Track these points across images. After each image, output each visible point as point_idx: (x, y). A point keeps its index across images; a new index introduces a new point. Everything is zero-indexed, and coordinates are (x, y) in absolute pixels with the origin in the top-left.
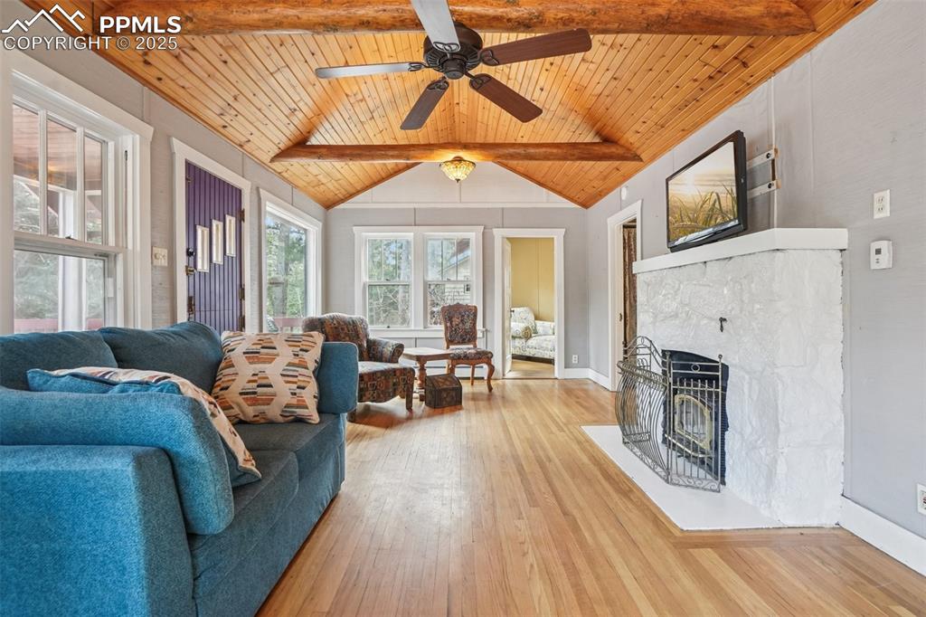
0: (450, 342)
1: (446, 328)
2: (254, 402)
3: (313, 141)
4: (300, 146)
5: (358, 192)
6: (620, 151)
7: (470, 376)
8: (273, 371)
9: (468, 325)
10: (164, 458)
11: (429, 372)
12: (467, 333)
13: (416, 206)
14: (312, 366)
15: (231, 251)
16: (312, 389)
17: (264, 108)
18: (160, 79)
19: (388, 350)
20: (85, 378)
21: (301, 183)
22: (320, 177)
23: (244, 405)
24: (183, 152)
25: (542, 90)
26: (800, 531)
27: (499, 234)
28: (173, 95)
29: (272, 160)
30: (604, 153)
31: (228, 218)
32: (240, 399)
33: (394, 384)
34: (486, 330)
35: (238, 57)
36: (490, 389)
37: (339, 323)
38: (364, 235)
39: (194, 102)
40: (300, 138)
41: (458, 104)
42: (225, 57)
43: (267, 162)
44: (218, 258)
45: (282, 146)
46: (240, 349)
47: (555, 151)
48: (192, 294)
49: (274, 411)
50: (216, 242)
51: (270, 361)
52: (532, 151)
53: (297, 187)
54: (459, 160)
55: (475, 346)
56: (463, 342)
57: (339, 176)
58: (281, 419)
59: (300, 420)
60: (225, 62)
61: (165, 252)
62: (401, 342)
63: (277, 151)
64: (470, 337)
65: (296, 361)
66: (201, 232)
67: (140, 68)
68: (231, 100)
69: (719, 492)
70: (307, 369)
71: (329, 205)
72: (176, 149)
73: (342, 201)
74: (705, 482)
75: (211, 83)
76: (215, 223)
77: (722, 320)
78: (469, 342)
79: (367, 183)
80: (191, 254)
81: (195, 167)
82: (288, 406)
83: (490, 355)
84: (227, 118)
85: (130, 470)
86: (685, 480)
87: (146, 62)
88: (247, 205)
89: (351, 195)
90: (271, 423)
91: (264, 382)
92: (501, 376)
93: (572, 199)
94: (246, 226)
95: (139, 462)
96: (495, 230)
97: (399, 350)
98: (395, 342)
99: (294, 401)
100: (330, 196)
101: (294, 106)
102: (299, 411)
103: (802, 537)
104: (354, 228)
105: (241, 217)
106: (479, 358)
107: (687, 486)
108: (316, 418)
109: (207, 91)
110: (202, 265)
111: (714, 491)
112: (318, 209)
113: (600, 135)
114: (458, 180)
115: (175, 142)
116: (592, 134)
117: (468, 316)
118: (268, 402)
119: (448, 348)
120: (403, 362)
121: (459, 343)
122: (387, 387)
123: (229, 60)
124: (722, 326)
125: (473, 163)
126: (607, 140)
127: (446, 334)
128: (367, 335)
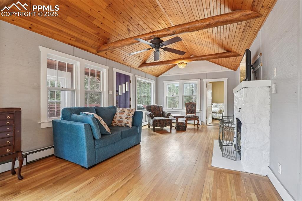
0: (187, 113)
1: (186, 109)
2: (119, 122)
3: (147, 62)
4: (144, 64)
5: (165, 72)
6: (233, 54)
7: (194, 123)
8: (123, 116)
9: (193, 109)
10: (89, 125)
11: (179, 121)
12: (193, 111)
13: (180, 74)
14: (131, 116)
15: (127, 90)
16: (131, 120)
17: (132, 58)
18: (109, 57)
19: (166, 114)
20: (85, 114)
21: (147, 72)
22: (152, 70)
23: (118, 122)
24: (115, 70)
25: (203, 40)
26: (248, 174)
27: (205, 81)
28: (112, 59)
29: (138, 68)
30: (227, 55)
31: (127, 83)
32: (117, 121)
33: (166, 123)
34: (201, 110)
35: (123, 49)
36: (198, 127)
37: (155, 107)
38: (166, 83)
39: (118, 60)
40: (143, 62)
41: (186, 46)
42: (120, 50)
43: (137, 68)
44: (124, 92)
45: (139, 64)
46: (118, 111)
47: (210, 57)
48: (117, 100)
49: (123, 124)
50: (124, 88)
51: (123, 114)
52: (203, 58)
53: (147, 73)
54: (182, 63)
55: (195, 115)
56: (192, 113)
57: (157, 69)
58: (124, 126)
59: (128, 127)
60: (121, 51)
61: (111, 91)
62: (170, 112)
63: (139, 66)
64: (194, 112)
65: (128, 114)
66: (120, 87)
67: (106, 56)
68: (124, 58)
69: (236, 161)
70: (130, 116)
71: (157, 76)
72: (114, 70)
73: (161, 74)
74: (232, 157)
75: (119, 55)
76: (123, 84)
77: (239, 108)
78: (193, 113)
79: (167, 69)
80: (117, 91)
81: (118, 73)
82: (125, 123)
83: (198, 117)
84: (125, 61)
85: (84, 126)
86: (227, 156)
87: (106, 55)
88: (131, 79)
89: (163, 73)
90: (123, 126)
91: (121, 118)
92: (205, 124)
93: (230, 68)
94: (131, 84)
95: (85, 125)
96: (204, 80)
97: (169, 114)
98: (169, 112)
99: (126, 122)
100: (157, 74)
101: (139, 56)
102: (127, 125)
103: (249, 176)
104: (164, 82)
105: (130, 82)
106: (194, 118)
107: (227, 158)
108: (131, 126)
109: (119, 57)
110: (120, 94)
111: (235, 160)
112: (155, 77)
113: (225, 50)
114: (182, 68)
115: (113, 68)
116: (223, 50)
117: (193, 106)
118: (122, 122)
119: (187, 115)
120: (170, 118)
121: (190, 114)
122: (164, 124)
123: (121, 50)
124: (239, 110)
125: (186, 63)
126: (228, 51)
127: (186, 111)
128: (162, 110)
